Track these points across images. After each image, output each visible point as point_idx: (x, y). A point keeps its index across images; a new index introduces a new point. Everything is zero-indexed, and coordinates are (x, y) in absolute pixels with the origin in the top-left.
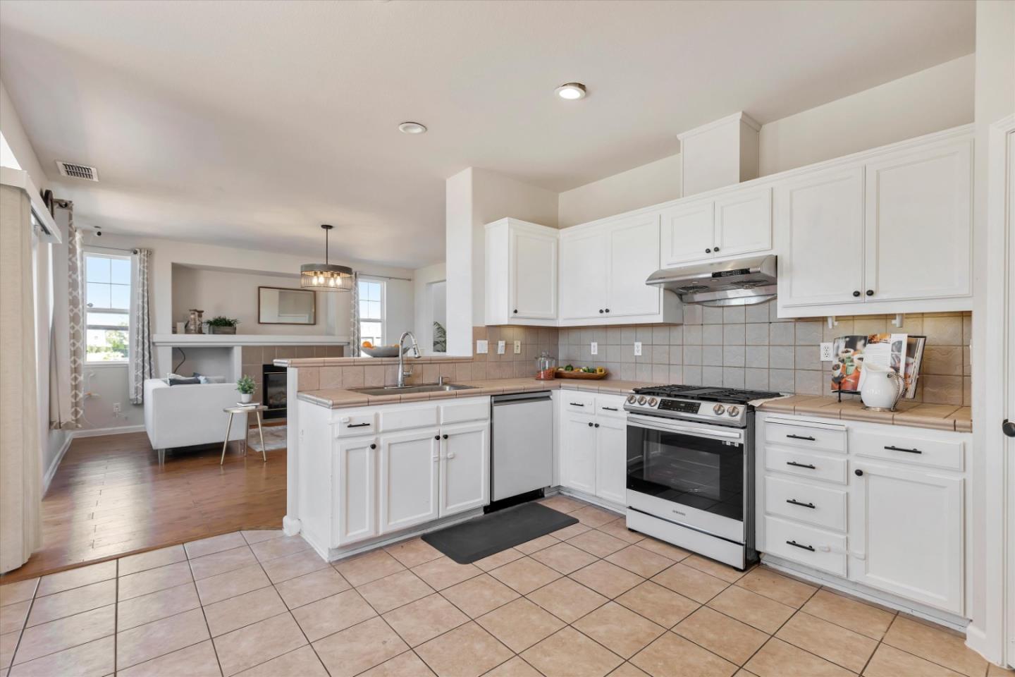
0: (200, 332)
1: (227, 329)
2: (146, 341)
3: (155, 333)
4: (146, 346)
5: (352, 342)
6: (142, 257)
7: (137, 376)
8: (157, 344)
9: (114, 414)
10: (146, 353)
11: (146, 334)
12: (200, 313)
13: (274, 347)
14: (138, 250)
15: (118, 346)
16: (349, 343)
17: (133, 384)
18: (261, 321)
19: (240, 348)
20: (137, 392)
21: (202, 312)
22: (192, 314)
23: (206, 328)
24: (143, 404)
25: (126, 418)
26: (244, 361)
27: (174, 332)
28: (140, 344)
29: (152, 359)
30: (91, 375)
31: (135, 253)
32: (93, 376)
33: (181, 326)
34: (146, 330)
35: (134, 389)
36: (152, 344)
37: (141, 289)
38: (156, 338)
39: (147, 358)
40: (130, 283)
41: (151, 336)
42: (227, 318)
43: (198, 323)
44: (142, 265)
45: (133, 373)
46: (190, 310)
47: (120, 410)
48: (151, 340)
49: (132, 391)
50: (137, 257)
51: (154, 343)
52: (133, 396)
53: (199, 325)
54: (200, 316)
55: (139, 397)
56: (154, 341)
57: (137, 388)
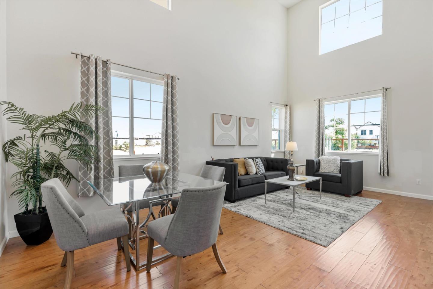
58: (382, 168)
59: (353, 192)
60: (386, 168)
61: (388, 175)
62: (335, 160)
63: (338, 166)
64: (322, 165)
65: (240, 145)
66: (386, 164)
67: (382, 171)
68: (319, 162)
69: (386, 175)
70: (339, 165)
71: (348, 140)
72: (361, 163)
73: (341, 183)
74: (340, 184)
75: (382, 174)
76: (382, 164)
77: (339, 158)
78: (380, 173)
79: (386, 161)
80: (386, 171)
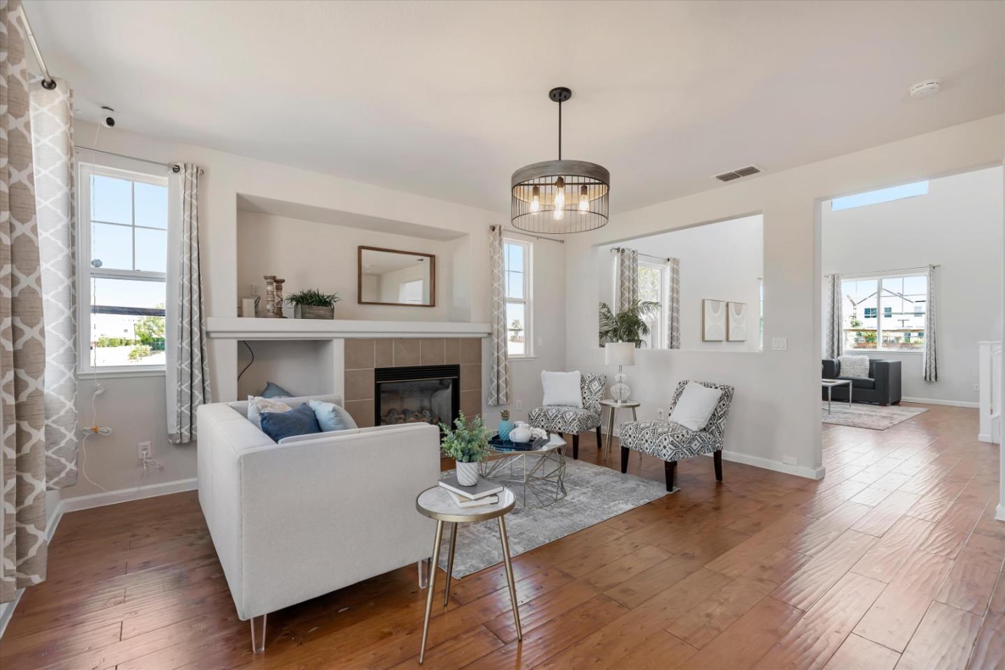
0: (279, 314)
1: (322, 310)
2: (196, 330)
3: (209, 315)
4: (196, 338)
5: (495, 333)
6: (189, 177)
7: (180, 393)
8: (213, 335)
9: (141, 463)
10: (197, 351)
11: (196, 317)
12: (279, 283)
13: (391, 339)
14: (182, 166)
15: (147, 339)
16: (490, 334)
17: (173, 407)
18: (363, 300)
19: (342, 341)
20: (180, 423)
21: (283, 281)
22: (269, 283)
23: (288, 308)
24: (193, 442)
25: (161, 469)
26: (348, 363)
27: (240, 315)
28: (186, 335)
29: (206, 362)
30: (98, 392)
31: (176, 169)
32: (102, 394)
33: (249, 304)
34: (196, 308)
35: (175, 417)
36: (205, 335)
37: (187, 235)
38: (212, 324)
39: (197, 359)
40: (166, 227)
41: (203, 321)
42: (321, 293)
43: (277, 299)
44: (188, 192)
45: (173, 387)
46: (266, 278)
47: (150, 455)
48: (203, 328)
49: (172, 421)
50: (180, 177)
51: (208, 333)
52: (173, 430)
53: (278, 303)
54: (279, 288)
55: (186, 433)
56: (209, 329)
57: (180, 415)
58: (928, 370)
59: (890, 399)
60: (933, 371)
61: (936, 380)
62: (863, 360)
63: (866, 368)
64: (843, 367)
65: (727, 339)
66: (933, 366)
67: (928, 374)
68: (840, 363)
69: (933, 379)
70: (868, 367)
71: (877, 333)
72: (898, 365)
73: (874, 388)
74: (873, 390)
75: (928, 379)
76: (928, 365)
77: (867, 358)
78: (926, 377)
79: (933, 362)
80: (933, 375)
